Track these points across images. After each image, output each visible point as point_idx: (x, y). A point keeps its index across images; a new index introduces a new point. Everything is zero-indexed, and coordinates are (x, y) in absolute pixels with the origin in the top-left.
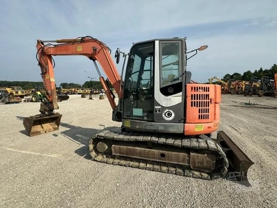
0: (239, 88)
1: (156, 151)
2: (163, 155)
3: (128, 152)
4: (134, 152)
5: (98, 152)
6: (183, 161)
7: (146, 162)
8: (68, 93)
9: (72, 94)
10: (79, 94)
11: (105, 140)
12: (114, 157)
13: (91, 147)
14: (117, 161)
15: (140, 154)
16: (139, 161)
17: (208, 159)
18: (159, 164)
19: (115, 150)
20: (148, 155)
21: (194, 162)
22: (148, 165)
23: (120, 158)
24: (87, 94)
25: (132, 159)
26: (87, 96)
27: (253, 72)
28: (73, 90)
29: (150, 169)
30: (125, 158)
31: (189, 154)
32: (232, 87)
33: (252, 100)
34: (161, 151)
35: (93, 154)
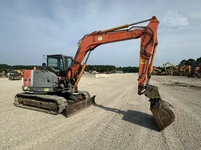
5: (20, 103)
6: (47, 106)
17: (55, 105)
21: (51, 106)
34: (40, 102)
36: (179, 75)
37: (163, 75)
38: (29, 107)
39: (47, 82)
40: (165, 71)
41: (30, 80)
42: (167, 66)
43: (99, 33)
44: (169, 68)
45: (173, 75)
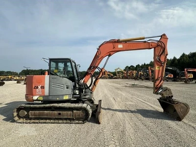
0: (132, 75)
1: (56, 112)
2: (60, 114)
3: (40, 114)
4: (43, 114)
5: (20, 117)
6: (70, 116)
7: (50, 119)
8: (4, 80)
9: (8, 80)
10: (15, 80)
11: (25, 109)
12: (31, 119)
13: (15, 114)
14: (32, 121)
15: (47, 115)
16: (46, 119)
17: (82, 113)
18: (58, 119)
19: (31, 114)
20: (51, 115)
21: (75, 115)
22: (51, 121)
23: (35, 119)
24: (22, 80)
25: (42, 119)
26: (22, 82)
27: (141, 65)
28: (10, 77)
29: (52, 123)
30: (38, 119)
31: (73, 111)
32: (128, 74)
33: (136, 82)
34: (59, 112)
35: (16, 118)
36: (127, 78)
37: (115, 78)
38: (37, 121)
39: (66, 89)
40: (116, 75)
41: (43, 87)
42: (118, 70)
43: (118, 42)
44: (118, 72)
45: (122, 78)
